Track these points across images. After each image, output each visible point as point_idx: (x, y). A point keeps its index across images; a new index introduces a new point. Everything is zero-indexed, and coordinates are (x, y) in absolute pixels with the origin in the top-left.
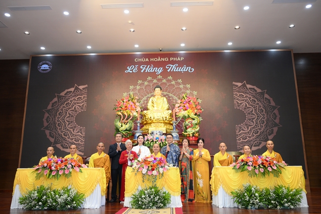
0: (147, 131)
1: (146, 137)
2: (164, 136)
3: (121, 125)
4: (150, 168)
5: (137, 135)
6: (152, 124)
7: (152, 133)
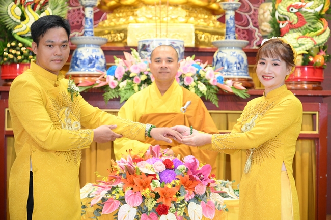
0: (119, 37)
1: (118, 61)
2: (190, 59)
3: (18, 11)
4: (151, 205)
5: (85, 53)
6: (141, 11)
7: (144, 48)
